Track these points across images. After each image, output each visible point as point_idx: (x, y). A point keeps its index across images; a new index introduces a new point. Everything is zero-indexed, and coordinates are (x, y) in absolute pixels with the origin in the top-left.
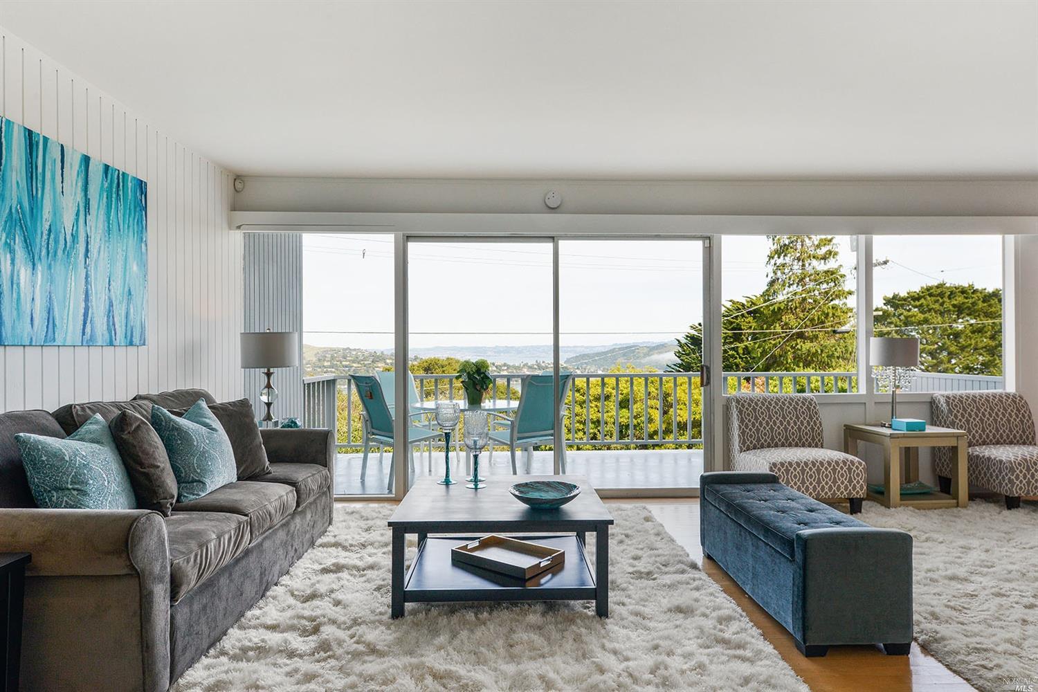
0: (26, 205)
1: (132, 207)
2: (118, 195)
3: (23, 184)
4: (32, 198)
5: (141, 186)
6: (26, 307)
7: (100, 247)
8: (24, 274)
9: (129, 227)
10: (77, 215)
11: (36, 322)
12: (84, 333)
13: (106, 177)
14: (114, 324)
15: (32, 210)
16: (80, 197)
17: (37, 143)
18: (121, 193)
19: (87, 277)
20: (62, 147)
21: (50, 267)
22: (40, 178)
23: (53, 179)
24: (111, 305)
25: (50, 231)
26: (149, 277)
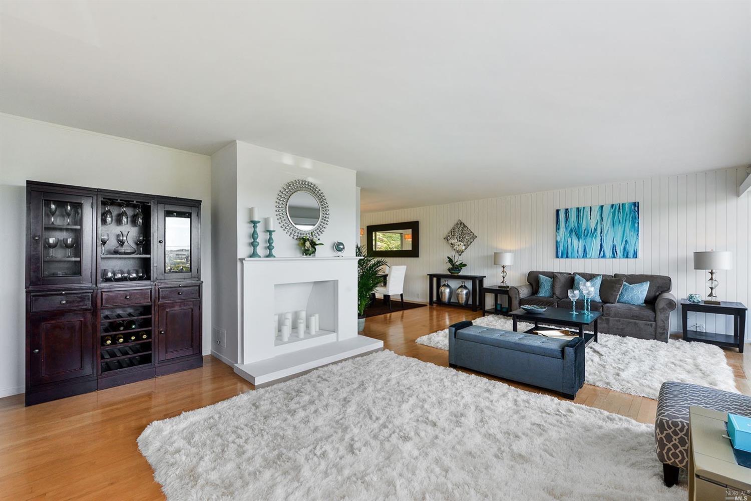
0: (576, 226)
1: (628, 213)
2: (619, 211)
3: (576, 221)
4: (579, 223)
5: (636, 205)
6: (576, 249)
7: (608, 230)
8: (575, 241)
9: (626, 220)
10: (597, 223)
11: (580, 252)
12: (599, 255)
13: (612, 208)
14: (616, 252)
15: (578, 226)
16: (598, 218)
17: (581, 210)
18: (621, 211)
19: (601, 239)
20: (591, 207)
21: (585, 239)
22: (581, 218)
23: (587, 216)
24: (614, 246)
25: (585, 230)
26: (640, 235)
